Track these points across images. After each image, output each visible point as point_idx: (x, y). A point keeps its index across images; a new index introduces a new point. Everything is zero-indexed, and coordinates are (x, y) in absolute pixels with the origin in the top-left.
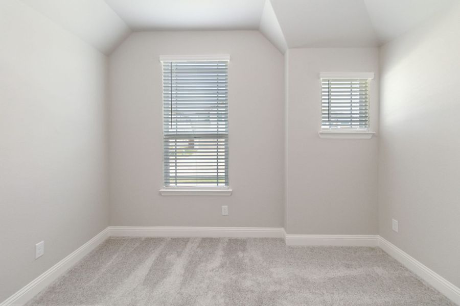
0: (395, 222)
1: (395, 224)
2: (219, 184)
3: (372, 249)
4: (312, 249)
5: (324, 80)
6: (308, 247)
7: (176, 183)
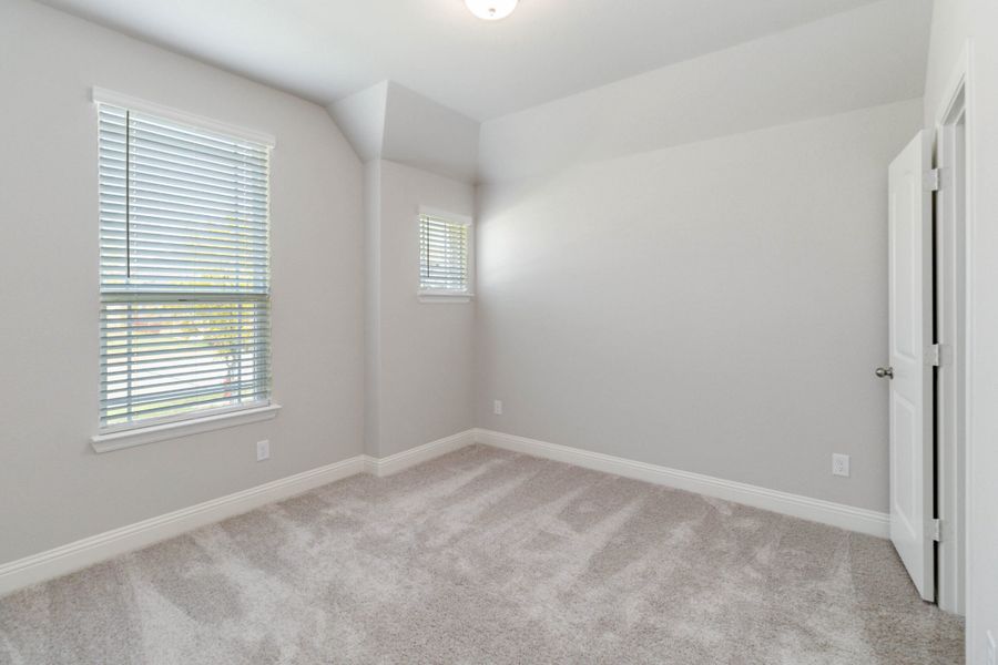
0: (498, 403)
1: (498, 406)
2: (243, 400)
3: (473, 447)
4: (416, 468)
5: (424, 218)
6: (410, 469)
7: (129, 414)
